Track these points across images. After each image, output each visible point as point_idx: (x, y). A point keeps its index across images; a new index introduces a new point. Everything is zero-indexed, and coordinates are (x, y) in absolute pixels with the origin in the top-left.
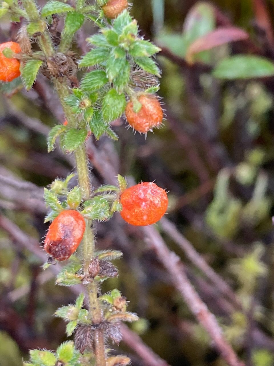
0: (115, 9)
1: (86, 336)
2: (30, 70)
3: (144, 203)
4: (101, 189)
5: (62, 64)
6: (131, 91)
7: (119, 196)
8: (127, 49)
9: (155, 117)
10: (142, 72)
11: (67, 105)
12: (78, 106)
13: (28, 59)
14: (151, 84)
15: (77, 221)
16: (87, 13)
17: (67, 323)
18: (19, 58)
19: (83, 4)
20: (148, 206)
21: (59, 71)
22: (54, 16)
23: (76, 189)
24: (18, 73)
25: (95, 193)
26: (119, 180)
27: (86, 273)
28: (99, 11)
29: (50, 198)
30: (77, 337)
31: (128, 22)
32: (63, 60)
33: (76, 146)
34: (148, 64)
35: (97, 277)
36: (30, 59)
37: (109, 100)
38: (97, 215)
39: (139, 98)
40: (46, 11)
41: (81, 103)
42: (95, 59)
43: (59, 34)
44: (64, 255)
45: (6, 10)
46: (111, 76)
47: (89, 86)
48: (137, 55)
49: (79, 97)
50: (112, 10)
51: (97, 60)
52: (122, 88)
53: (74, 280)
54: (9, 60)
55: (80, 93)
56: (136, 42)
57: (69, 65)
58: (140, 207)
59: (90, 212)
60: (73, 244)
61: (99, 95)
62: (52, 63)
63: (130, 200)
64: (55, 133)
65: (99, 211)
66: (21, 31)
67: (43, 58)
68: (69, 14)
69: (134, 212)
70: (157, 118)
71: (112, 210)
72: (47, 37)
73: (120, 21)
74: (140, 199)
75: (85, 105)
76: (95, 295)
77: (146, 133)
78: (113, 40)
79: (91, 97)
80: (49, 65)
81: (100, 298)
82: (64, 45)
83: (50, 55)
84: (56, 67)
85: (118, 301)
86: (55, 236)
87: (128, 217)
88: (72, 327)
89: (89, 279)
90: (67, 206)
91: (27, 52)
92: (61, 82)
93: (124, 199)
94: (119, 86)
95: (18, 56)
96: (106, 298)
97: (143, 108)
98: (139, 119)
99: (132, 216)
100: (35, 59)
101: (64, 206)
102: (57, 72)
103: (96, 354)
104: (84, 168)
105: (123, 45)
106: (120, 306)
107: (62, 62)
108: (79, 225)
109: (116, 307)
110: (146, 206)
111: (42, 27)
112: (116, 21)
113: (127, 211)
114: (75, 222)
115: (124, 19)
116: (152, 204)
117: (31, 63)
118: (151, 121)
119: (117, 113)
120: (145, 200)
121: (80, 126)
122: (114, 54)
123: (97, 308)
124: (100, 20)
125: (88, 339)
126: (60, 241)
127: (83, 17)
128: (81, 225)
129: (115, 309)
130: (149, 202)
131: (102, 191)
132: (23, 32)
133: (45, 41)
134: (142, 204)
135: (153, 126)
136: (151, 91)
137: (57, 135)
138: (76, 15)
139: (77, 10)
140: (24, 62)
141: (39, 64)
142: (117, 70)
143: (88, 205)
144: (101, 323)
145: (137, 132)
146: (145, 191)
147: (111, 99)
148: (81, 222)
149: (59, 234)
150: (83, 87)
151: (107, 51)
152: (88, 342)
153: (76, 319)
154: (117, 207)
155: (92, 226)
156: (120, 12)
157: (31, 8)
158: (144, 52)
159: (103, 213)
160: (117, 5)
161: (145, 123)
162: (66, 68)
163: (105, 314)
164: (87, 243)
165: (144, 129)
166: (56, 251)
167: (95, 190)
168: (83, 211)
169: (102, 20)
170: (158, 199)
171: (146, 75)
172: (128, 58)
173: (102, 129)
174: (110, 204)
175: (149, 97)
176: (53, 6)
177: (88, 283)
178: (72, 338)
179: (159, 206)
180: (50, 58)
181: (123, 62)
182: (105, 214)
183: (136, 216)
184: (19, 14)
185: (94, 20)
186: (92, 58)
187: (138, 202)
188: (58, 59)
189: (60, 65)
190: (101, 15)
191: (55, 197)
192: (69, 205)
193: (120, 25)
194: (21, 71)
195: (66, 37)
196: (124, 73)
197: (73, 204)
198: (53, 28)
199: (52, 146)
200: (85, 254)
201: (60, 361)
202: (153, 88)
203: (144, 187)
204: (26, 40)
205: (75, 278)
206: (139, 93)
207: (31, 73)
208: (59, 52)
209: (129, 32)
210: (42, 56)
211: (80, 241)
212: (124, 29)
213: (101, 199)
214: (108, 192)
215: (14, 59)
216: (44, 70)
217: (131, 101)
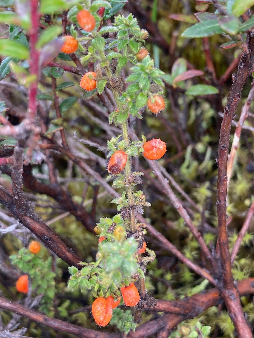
0: (142, 56)
1: (127, 212)
2: (101, 85)
3: (155, 149)
4: (134, 142)
5: (116, 82)
6: (150, 94)
7: (142, 145)
8: (149, 73)
9: (162, 105)
10: (155, 85)
11: (119, 101)
12: (124, 101)
13: (100, 80)
14: (159, 90)
15: (123, 156)
16: (128, 58)
17: (118, 205)
18: (96, 79)
19: (127, 54)
20: (157, 150)
21: (115, 85)
22: (113, 59)
23: (123, 141)
24: (95, 86)
25: (131, 144)
26: (143, 137)
27: (127, 181)
28: (134, 57)
29: (110, 145)
30: (123, 212)
31: (149, 61)
32: (117, 80)
33: (123, 121)
34: (158, 80)
35: (132, 183)
36: (101, 80)
37: (139, 98)
38: (133, 153)
39: (154, 97)
40: (109, 57)
41: (126, 99)
42: (134, 78)
43: (115, 68)
44: (117, 172)
45: (90, 56)
46: (141, 86)
47: (130, 91)
48: (154, 75)
49: (125, 97)
50: (141, 56)
51: (135, 79)
52: (146, 92)
53: (122, 184)
54: (91, 80)
55: (126, 95)
56: (153, 70)
57: (120, 82)
58: (153, 150)
59: (129, 152)
60: (122, 166)
61: (135, 96)
62: (112, 81)
63: (148, 147)
64: (112, 115)
65: (133, 151)
66: (97, 66)
67: (107, 79)
68: (120, 58)
69: (150, 153)
70: (162, 106)
71: (140, 151)
72: (109, 69)
73: (145, 60)
74: (153, 146)
75: (128, 100)
76: (131, 193)
77: (157, 114)
78: (143, 69)
79: (131, 97)
80: (110, 82)
81: (133, 194)
82: (117, 73)
83: (111, 77)
84: (113, 83)
85: (142, 195)
86: (113, 163)
87: (147, 155)
88: (120, 207)
89: (128, 184)
90: (118, 149)
91: (100, 76)
92: (116, 91)
93: (145, 146)
94: (145, 91)
95: (95, 78)
96: (136, 194)
97: (156, 101)
98: (154, 106)
99: (149, 154)
100: (103, 79)
101: (117, 149)
102: (114, 86)
103: (131, 221)
104: (126, 132)
105: (147, 71)
106: (142, 198)
107: (116, 81)
108: (124, 157)
109: (141, 198)
110: (156, 150)
111: (108, 64)
112: (144, 60)
113: (147, 152)
114: (122, 156)
115: (147, 59)
116: (159, 149)
117: (102, 81)
118: (159, 108)
119: (144, 104)
120: (155, 147)
121: (125, 111)
122: (143, 75)
123: (132, 199)
124: (134, 61)
125: (127, 213)
126: (116, 165)
127: (127, 60)
128: (125, 158)
129: (140, 199)
130: (157, 148)
131: (135, 143)
132: (98, 66)
133: (108, 71)
134: (154, 149)
135: (161, 110)
136: (159, 93)
137: (113, 116)
138: (123, 58)
139: (124, 56)
140: (98, 81)
141: (106, 82)
142: (144, 83)
143: (128, 149)
144: (134, 206)
145: (153, 113)
146: (155, 143)
147: (141, 97)
148: (125, 156)
149: (115, 161)
150: (127, 92)
151: (139, 74)
152: (127, 214)
153: (122, 204)
154: (142, 150)
155: (129, 160)
156: (145, 56)
157: (102, 55)
158: (157, 74)
159: (135, 153)
160: (143, 54)
161: (157, 109)
162: (118, 84)
163: (135, 202)
164: (127, 168)
165: (156, 112)
166: (113, 170)
167: (131, 143)
168: (126, 152)
169: (136, 61)
170: (162, 146)
171: (157, 86)
172: (149, 78)
173: (136, 112)
174: (139, 148)
175: (159, 96)
176: (112, 54)
177: (128, 186)
178: (120, 212)
179: (162, 150)
180: (111, 79)
181: (147, 79)
182: (136, 153)
183: (151, 155)
184: (96, 58)
185: (132, 61)
186: (132, 78)
187: (152, 148)
188: (114, 79)
189: (115, 83)
190: (135, 58)
191: (113, 145)
192: (120, 148)
193: (145, 62)
194: (96, 85)
195: (118, 69)
196: (147, 85)
197: (122, 148)
198: (112, 65)
199: (111, 121)
200: (126, 173)
201: (115, 223)
202: (160, 92)
203: (155, 141)
204: (100, 70)
205: (122, 183)
206: (154, 94)
207: (102, 86)
208: (115, 76)
209: (150, 65)
210: (107, 78)
211: (125, 165)
212: (148, 63)
213: (134, 147)
214: (137, 144)
215: (93, 80)
216: (108, 85)
217: (150, 98)
